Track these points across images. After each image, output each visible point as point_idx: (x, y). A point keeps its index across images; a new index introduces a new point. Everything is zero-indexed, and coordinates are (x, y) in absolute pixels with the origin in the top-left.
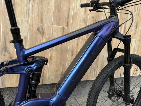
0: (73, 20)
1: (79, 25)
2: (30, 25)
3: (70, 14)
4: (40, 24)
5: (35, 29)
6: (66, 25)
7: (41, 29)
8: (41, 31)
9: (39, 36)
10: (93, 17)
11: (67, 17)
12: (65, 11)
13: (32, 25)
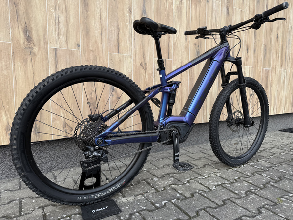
0: (174, 50)
1: (180, 54)
2: (134, 60)
3: (170, 44)
4: (142, 59)
5: (138, 64)
6: (168, 56)
7: (143, 64)
8: (144, 66)
9: (142, 71)
10: (195, 44)
11: (167, 47)
12: (165, 41)
13: (135, 60)
